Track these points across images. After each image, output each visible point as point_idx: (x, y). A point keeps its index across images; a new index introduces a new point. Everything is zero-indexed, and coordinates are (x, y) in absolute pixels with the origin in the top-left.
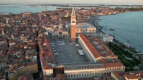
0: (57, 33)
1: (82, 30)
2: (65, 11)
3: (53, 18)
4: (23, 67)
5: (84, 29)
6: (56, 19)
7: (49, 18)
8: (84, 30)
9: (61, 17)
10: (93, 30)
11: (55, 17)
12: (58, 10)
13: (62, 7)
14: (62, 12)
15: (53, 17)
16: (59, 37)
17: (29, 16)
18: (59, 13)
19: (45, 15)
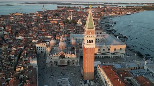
0: (55, 57)
1: (102, 50)
2: (67, 10)
3: (52, 22)
5: (105, 47)
6: (56, 22)
7: (47, 21)
9: (63, 19)
11: (54, 19)
12: (59, 9)
13: (64, 5)
14: (63, 11)
15: (52, 19)
16: (59, 64)
17: (19, 18)
18: (60, 14)
19: (41, 17)
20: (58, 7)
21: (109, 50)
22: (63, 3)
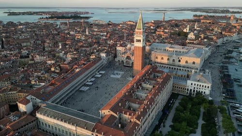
0: (123, 57)
1: (171, 59)
4: (15, 92)
5: (175, 57)
8: (175, 59)
10: (194, 63)
15: (162, 30)
16: (125, 64)
19: (152, 27)
20: (194, 16)
21: (180, 61)
22: (212, 10)
